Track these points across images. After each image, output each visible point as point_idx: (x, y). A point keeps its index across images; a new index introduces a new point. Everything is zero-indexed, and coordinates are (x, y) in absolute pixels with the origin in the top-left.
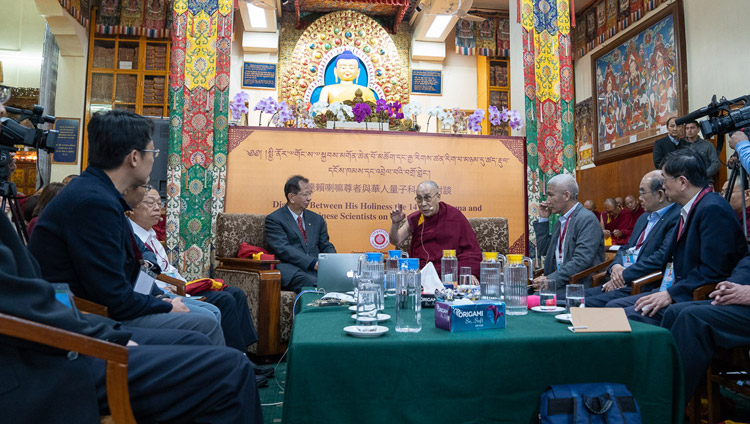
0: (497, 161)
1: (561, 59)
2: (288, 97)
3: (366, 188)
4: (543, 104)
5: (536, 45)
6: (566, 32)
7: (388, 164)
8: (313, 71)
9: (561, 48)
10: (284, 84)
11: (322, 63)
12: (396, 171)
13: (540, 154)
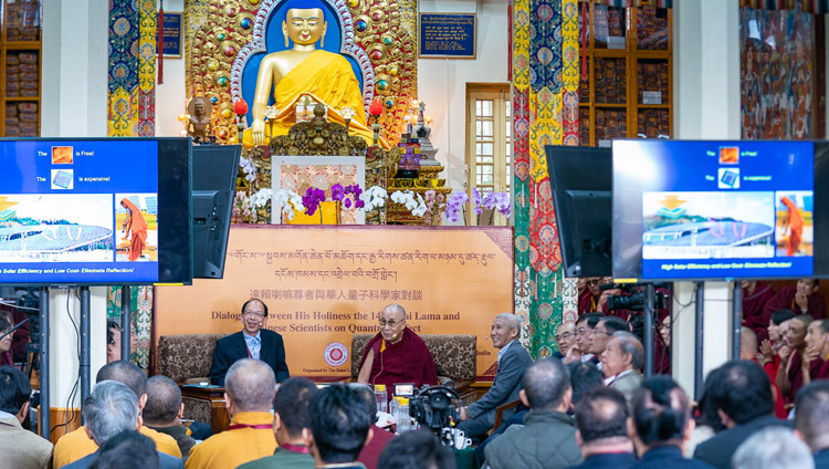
0: (480, 257)
1: (565, 123)
2: (204, 74)
3: (320, 294)
4: (539, 184)
5: (532, 108)
6: (572, 89)
7: (346, 264)
8: (246, 27)
9: (565, 109)
10: (196, 50)
11: (261, 12)
12: (355, 273)
13: (532, 248)
